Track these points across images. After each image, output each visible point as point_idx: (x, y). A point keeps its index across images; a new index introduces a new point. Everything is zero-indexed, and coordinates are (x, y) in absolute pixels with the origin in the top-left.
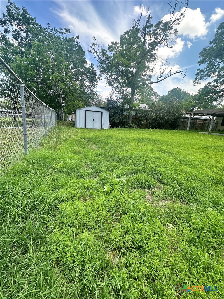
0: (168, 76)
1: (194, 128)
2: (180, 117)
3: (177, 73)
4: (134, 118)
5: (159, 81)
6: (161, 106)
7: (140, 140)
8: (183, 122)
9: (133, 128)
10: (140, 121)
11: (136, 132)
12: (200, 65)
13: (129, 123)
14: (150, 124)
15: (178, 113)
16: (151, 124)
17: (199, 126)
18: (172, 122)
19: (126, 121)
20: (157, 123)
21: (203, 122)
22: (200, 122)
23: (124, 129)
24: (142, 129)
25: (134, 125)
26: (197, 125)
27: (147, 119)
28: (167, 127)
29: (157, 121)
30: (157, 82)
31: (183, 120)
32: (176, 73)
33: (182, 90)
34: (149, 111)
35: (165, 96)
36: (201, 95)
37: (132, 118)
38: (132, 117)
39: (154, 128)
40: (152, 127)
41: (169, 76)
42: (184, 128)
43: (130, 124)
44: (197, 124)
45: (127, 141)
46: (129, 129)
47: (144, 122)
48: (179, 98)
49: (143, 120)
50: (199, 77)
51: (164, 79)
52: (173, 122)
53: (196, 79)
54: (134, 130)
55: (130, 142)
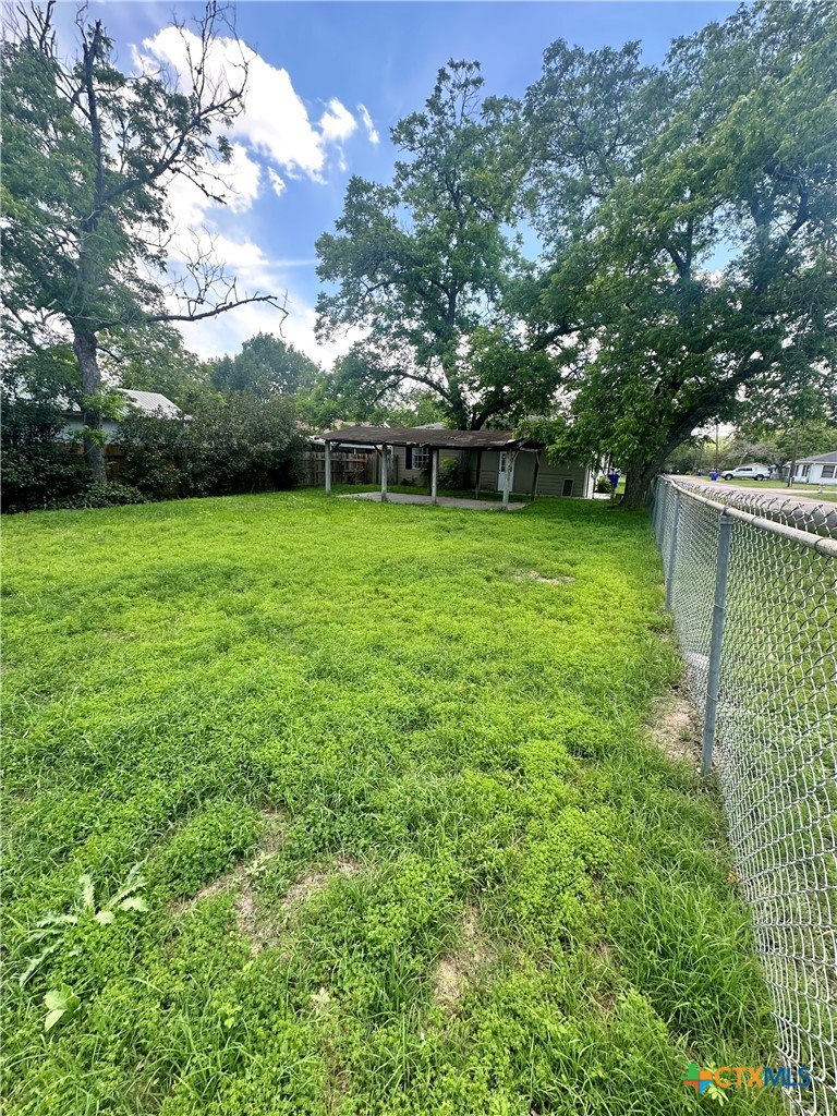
0: (228, 304)
1: (343, 478)
2: (298, 445)
3: (258, 300)
4: (116, 458)
5: (200, 317)
6: (226, 407)
7: (166, 585)
8: (311, 461)
9: (123, 501)
10: (150, 468)
11: (143, 526)
12: (323, 280)
13: (93, 481)
14: (197, 477)
15: (287, 432)
16: (202, 479)
17: (356, 471)
18: (275, 464)
19: (79, 474)
20: (224, 472)
21: (364, 458)
22: (357, 460)
23: (77, 513)
24: (164, 505)
25: (122, 491)
26: (350, 470)
27: (178, 460)
28: (263, 481)
29: (223, 464)
30: (192, 318)
31: (308, 453)
32: (254, 300)
33: (288, 346)
34: (180, 424)
35: (233, 358)
36: (344, 378)
37: (108, 457)
38: (102, 452)
39: (216, 490)
40: (206, 489)
41: (231, 306)
42: (316, 483)
43: (103, 486)
44: (350, 465)
45: (109, 604)
46: (104, 511)
47: (169, 474)
48: (283, 370)
49: (162, 464)
50: (327, 320)
51: (218, 311)
52: (279, 463)
53: (319, 325)
54: (129, 513)
55: (119, 608)
